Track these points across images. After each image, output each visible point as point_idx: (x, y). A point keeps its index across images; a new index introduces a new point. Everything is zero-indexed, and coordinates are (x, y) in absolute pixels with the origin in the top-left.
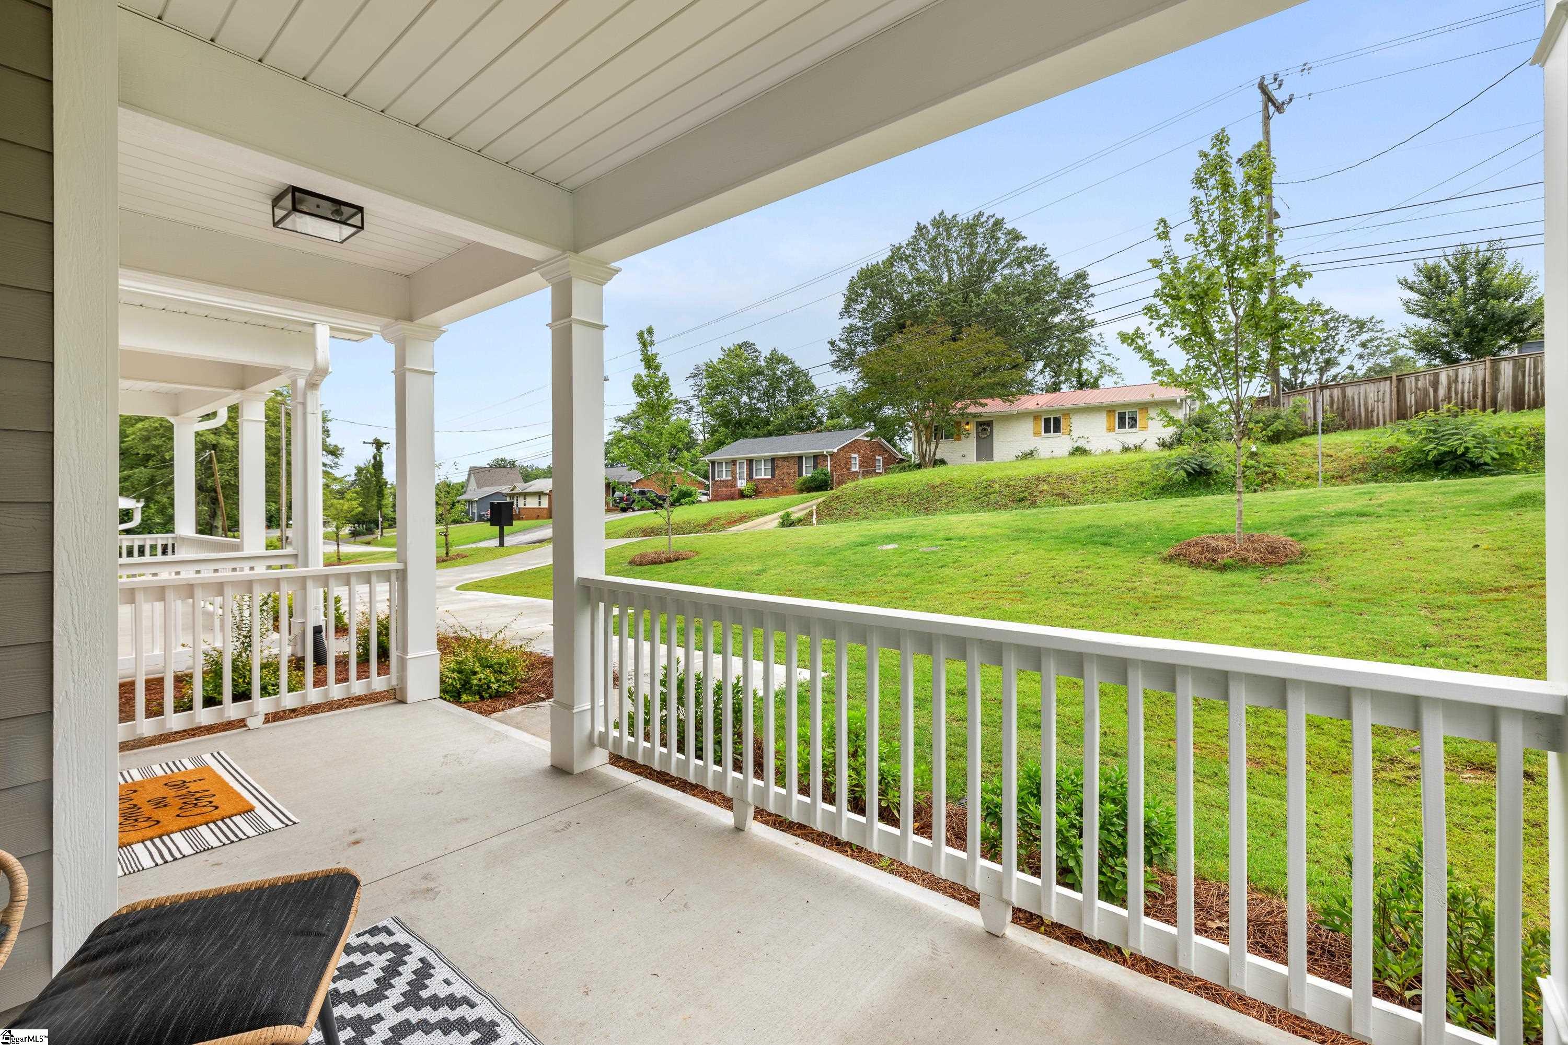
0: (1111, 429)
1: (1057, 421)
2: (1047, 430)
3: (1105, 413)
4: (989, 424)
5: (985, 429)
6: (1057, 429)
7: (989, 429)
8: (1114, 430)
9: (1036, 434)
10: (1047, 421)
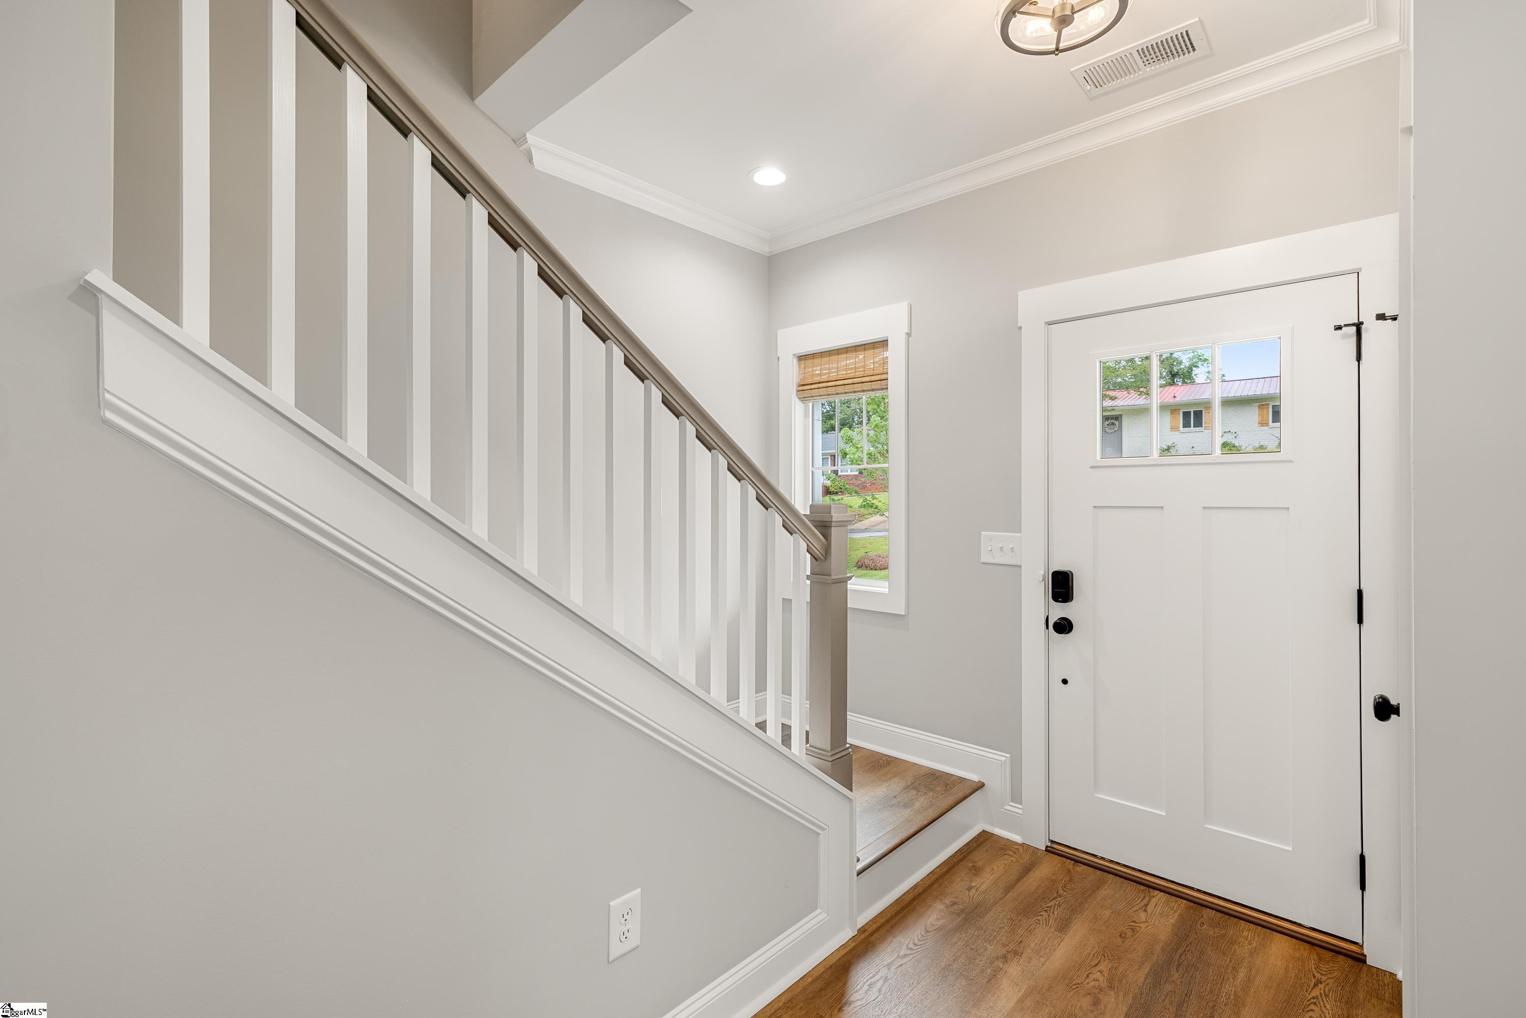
0: (1263, 423)
1: (1198, 415)
2: (1186, 424)
3: (1257, 409)
4: (1118, 418)
5: (1113, 424)
6: (1198, 423)
7: (1117, 423)
8: (1267, 424)
9: (1174, 428)
10: (1186, 415)
